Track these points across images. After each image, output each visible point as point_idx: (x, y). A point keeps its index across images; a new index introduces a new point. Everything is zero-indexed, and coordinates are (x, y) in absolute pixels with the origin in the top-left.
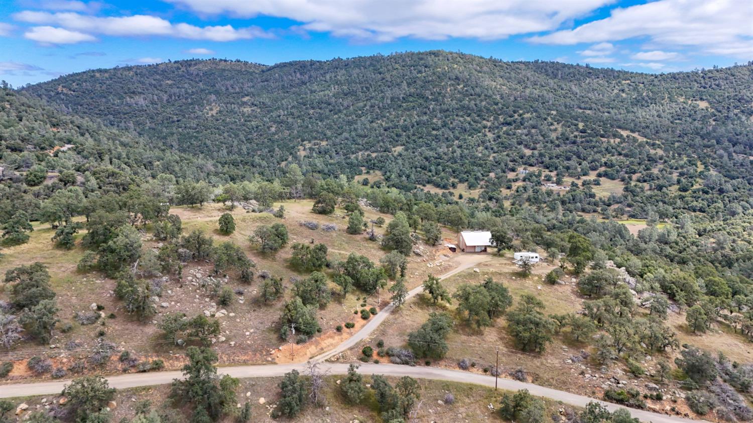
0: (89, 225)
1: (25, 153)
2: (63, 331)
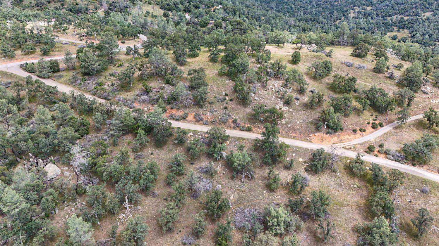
0: (226, 51)
1: (201, 9)
2: (210, 103)
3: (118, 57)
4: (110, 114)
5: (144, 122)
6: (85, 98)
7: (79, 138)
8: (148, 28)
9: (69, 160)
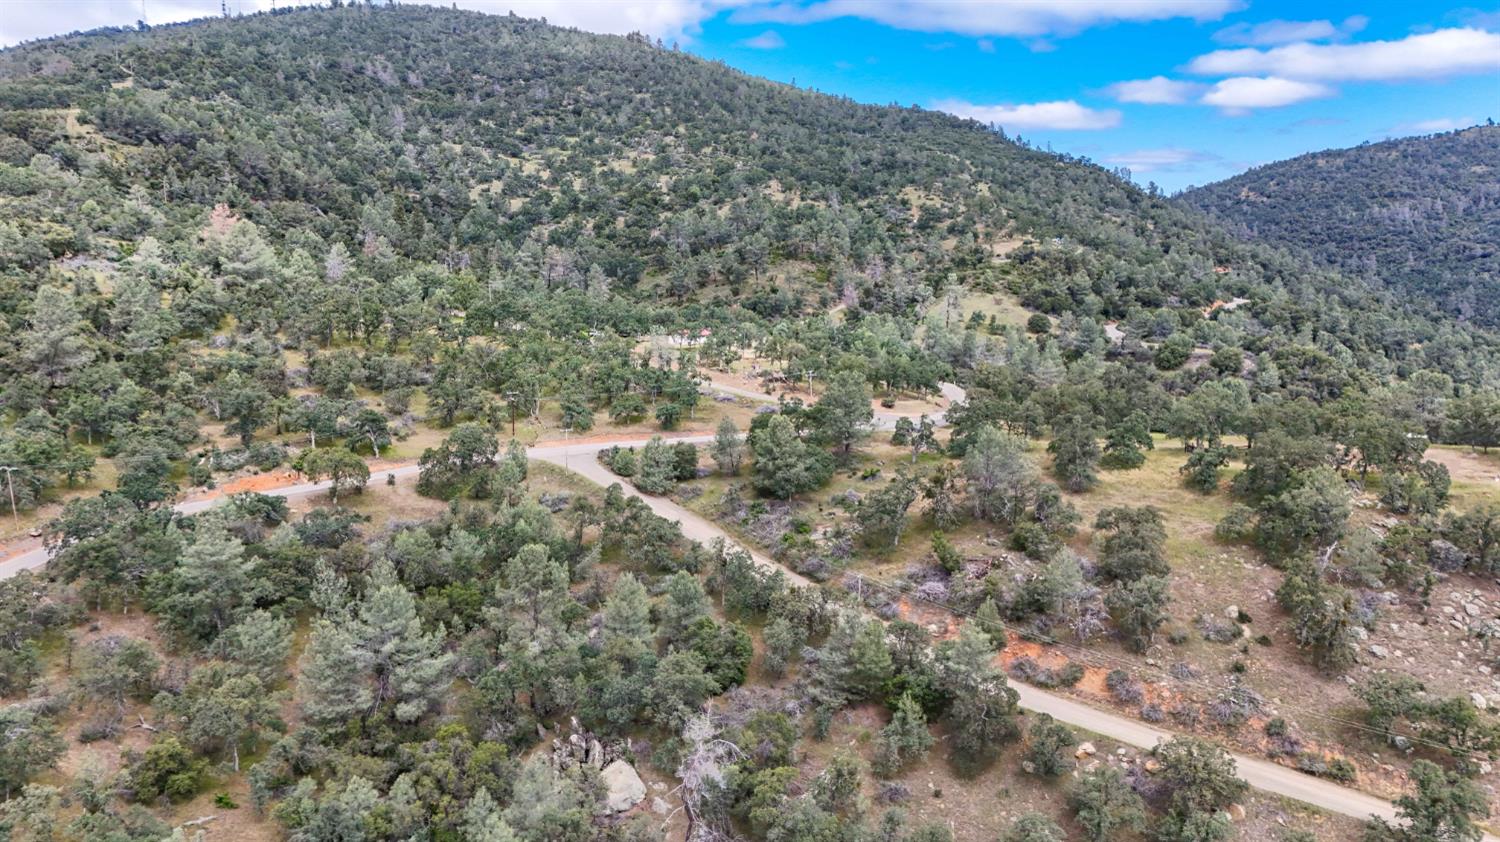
0: (1251, 454)
1: (1164, 309)
2: (1172, 641)
3: (868, 450)
4: (816, 627)
5: (922, 672)
6: (751, 567)
7: (715, 694)
8: (973, 364)
9: (676, 760)
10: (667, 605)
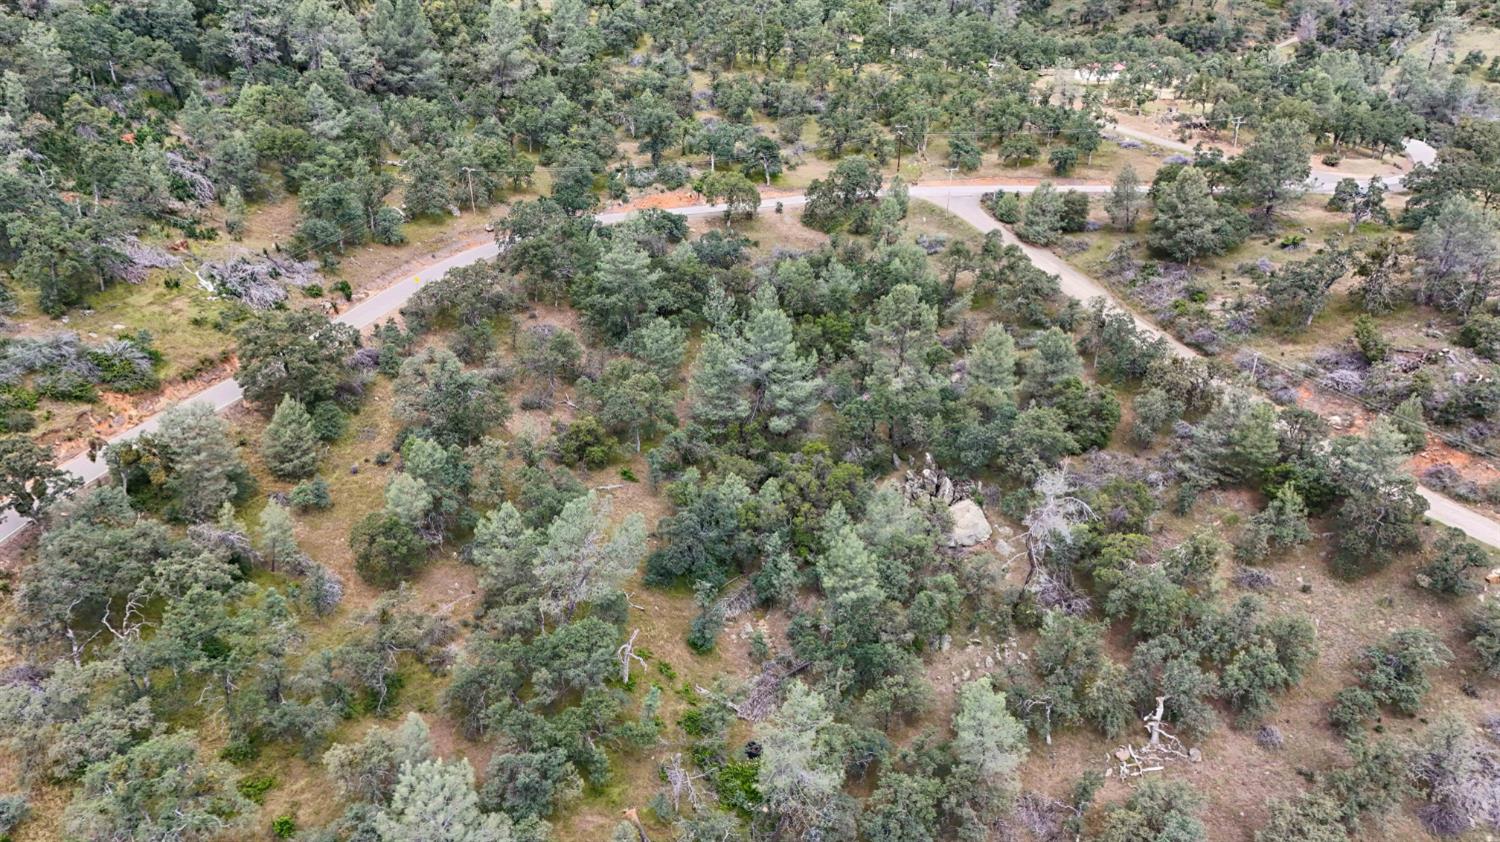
3: (1293, 214)
4: (1196, 402)
5: (1312, 465)
6: (1132, 332)
7: (1073, 454)
10: (1034, 359)
